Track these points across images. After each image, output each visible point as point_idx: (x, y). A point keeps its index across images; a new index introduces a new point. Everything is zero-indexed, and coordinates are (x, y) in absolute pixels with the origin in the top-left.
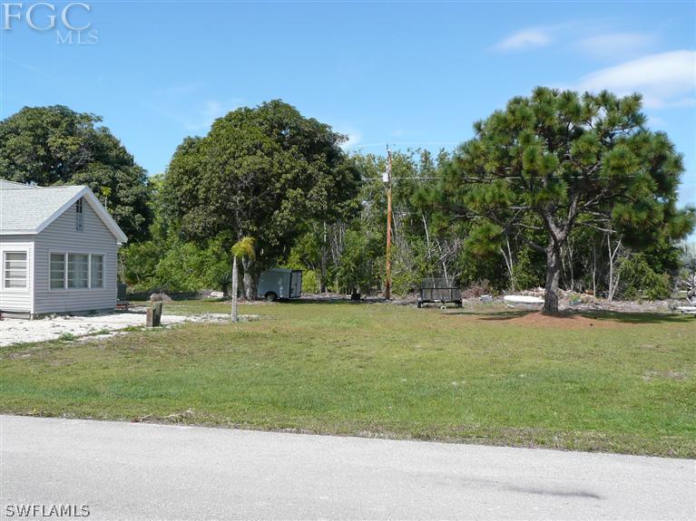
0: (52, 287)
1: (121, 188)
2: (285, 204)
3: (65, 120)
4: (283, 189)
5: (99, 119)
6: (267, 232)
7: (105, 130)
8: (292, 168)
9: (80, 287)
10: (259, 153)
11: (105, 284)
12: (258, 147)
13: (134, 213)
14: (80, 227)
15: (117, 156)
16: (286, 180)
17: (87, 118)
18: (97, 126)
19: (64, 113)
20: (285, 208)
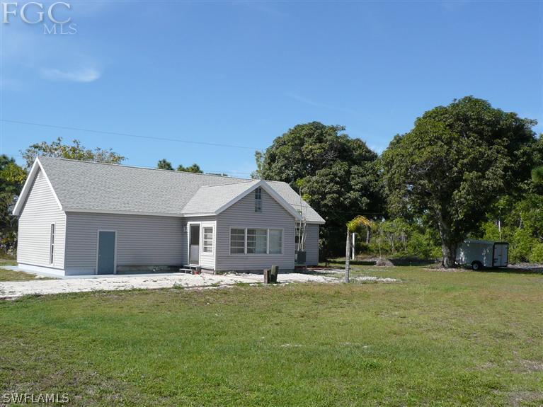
0: (231, 252)
1: (353, 178)
2: (463, 184)
3: (317, 132)
4: (461, 172)
5: (343, 129)
6: (449, 209)
7: (346, 136)
8: (469, 154)
9: (260, 252)
10: (440, 143)
11: (283, 251)
12: (439, 138)
13: (361, 196)
14: (258, 209)
15: (360, 154)
16: (462, 164)
17: (334, 129)
18: (339, 133)
19: (317, 126)
20: (464, 189)
